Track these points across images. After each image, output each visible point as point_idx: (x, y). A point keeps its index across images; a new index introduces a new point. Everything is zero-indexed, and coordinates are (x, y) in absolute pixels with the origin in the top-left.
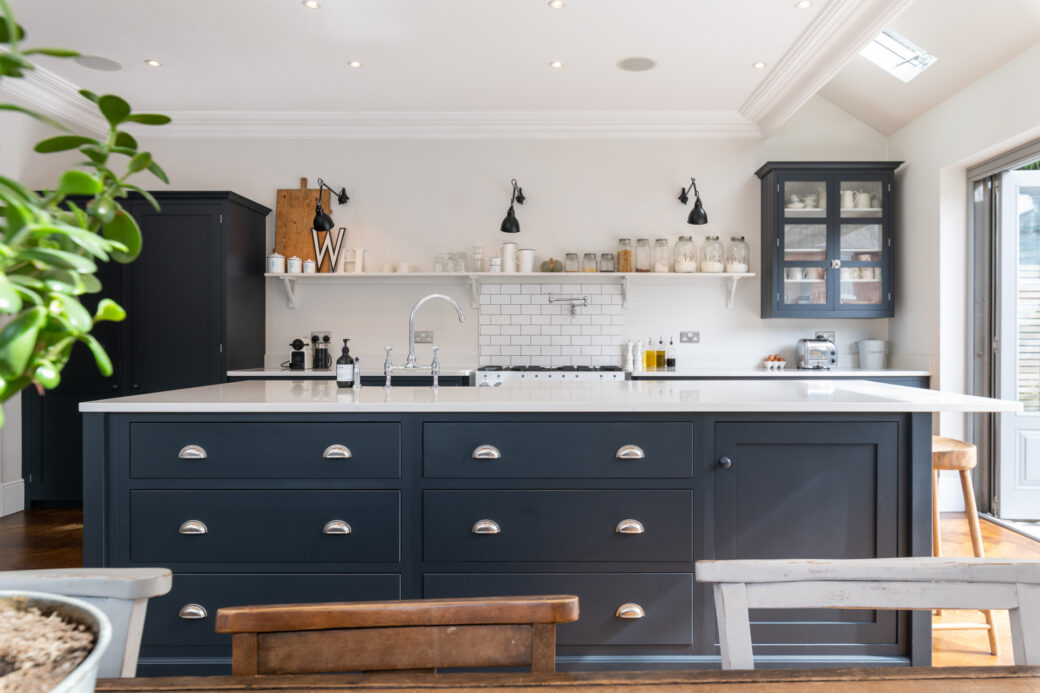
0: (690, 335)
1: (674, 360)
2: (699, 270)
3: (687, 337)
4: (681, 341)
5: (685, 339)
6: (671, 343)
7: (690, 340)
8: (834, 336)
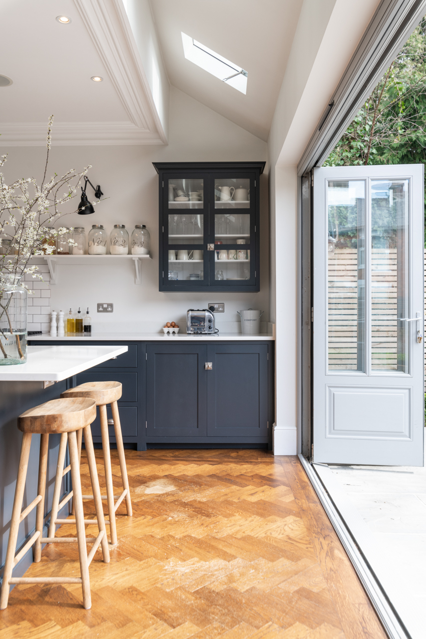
0: (105, 306)
1: (90, 326)
2: (108, 253)
3: (103, 308)
4: (98, 311)
5: (101, 309)
6: (88, 313)
7: (105, 310)
8: (223, 307)
